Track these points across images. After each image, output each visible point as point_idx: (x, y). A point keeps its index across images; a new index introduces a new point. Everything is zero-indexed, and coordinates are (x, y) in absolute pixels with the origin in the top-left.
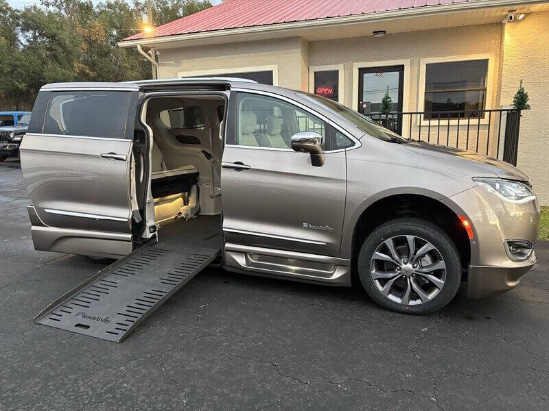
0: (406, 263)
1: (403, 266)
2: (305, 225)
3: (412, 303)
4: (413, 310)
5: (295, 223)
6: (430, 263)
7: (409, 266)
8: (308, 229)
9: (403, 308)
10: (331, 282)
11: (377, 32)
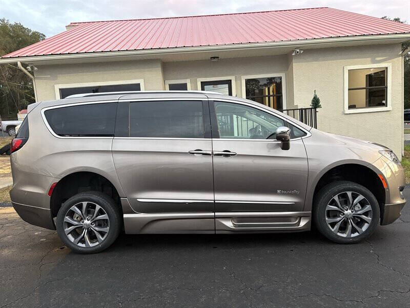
0: (347, 210)
1: (346, 212)
2: (279, 191)
3: (353, 235)
4: (355, 240)
5: (271, 191)
6: (361, 208)
7: (349, 211)
8: (282, 194)
9: (348, 240)
10: (299, 229)
11: (214, 58)
